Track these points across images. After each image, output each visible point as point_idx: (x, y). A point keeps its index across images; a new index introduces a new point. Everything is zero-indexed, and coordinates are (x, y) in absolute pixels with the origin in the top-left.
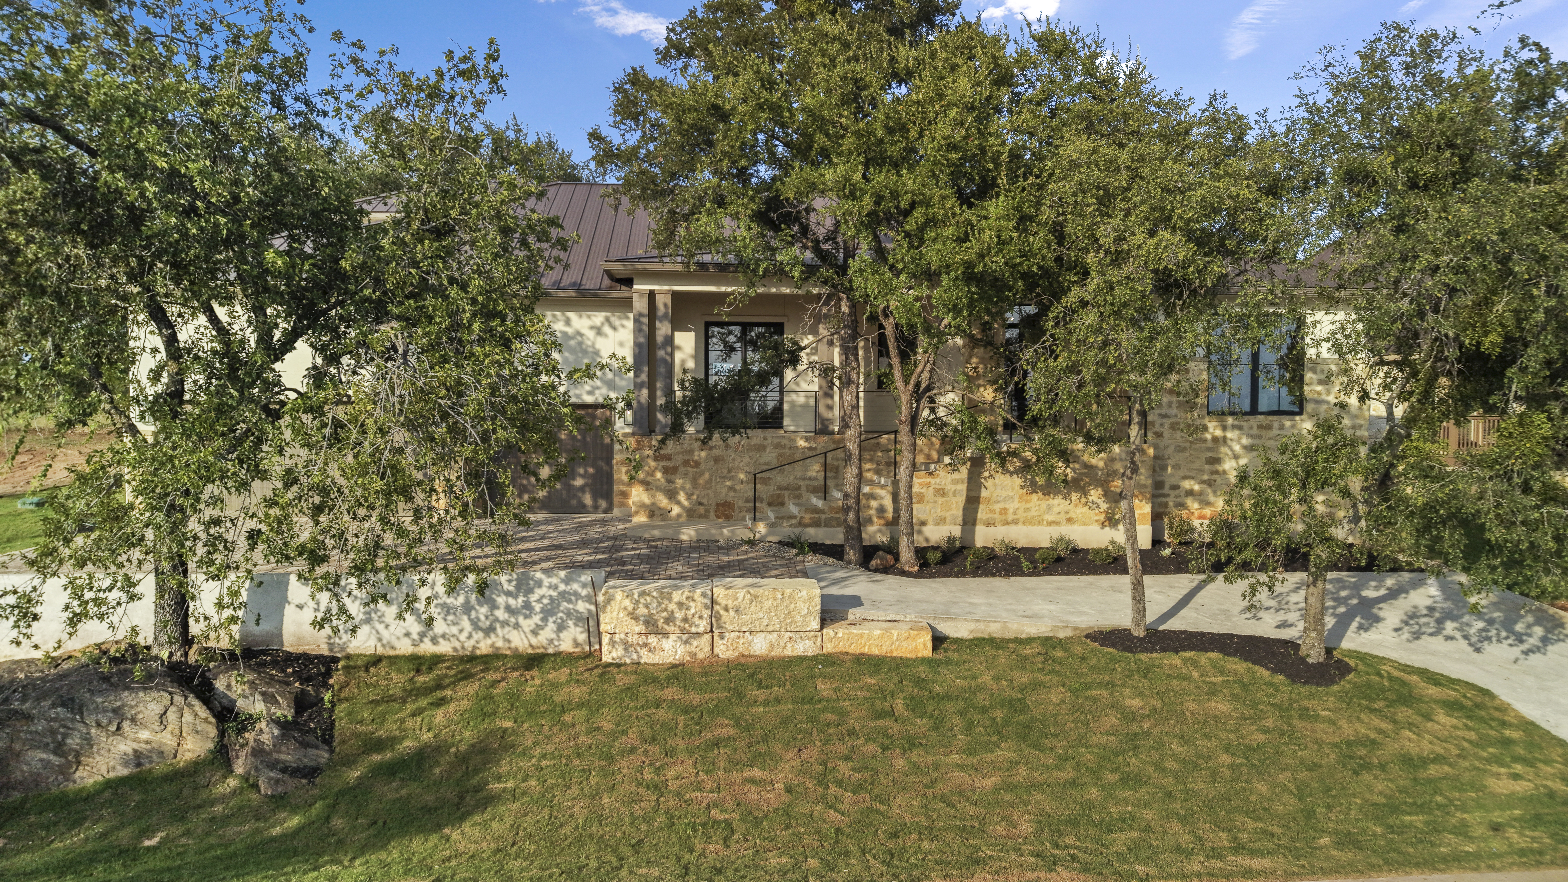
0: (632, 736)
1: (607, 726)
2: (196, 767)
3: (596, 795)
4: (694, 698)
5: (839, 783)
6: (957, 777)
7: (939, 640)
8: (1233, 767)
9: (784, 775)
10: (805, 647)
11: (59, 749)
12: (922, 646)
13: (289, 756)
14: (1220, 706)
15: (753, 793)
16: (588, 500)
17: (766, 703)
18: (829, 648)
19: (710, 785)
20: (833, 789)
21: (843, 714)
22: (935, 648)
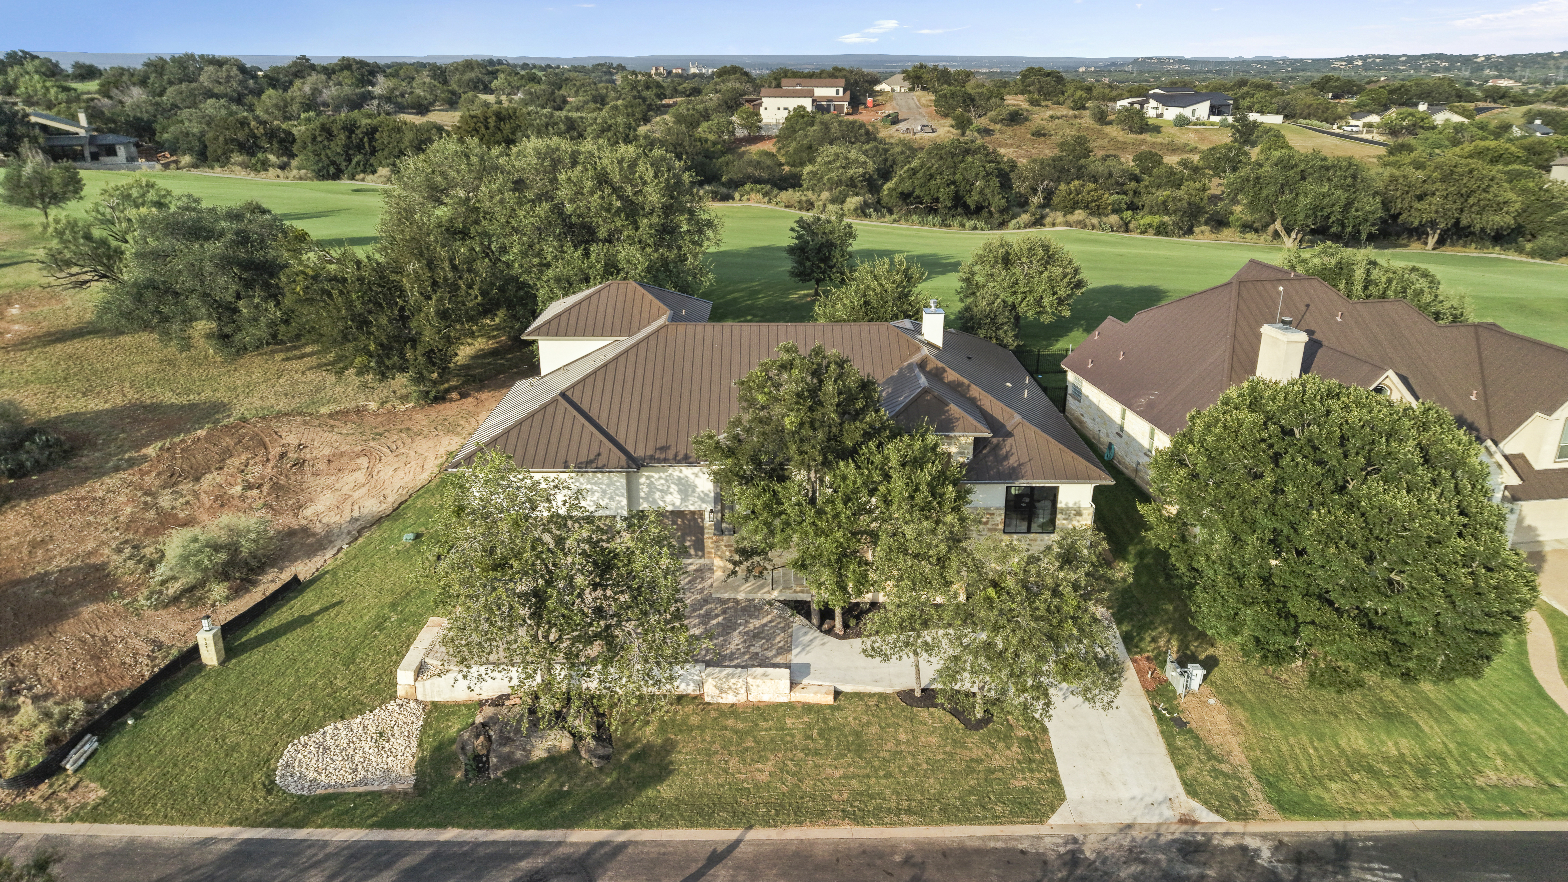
0: (716, 746)
1: (708, 739)
2: (569, 753)
3: (705, 773)
4: (740, 726)
5: (788, 772)
6: (829, 771)
7: (837, 694)
8: (926, 771)
9: (769, 766)
10: (784, 699)
11: (524, 750)
12: (829, 700)
13: (601, 751)
14: (933, 740)
15: (758, 775)
16: (692, 552)
17: (766, 730)
18: (793, 700)
19: (744, 771)
20: (785, 775)
21: (793, 736)
22: (835, 699)
